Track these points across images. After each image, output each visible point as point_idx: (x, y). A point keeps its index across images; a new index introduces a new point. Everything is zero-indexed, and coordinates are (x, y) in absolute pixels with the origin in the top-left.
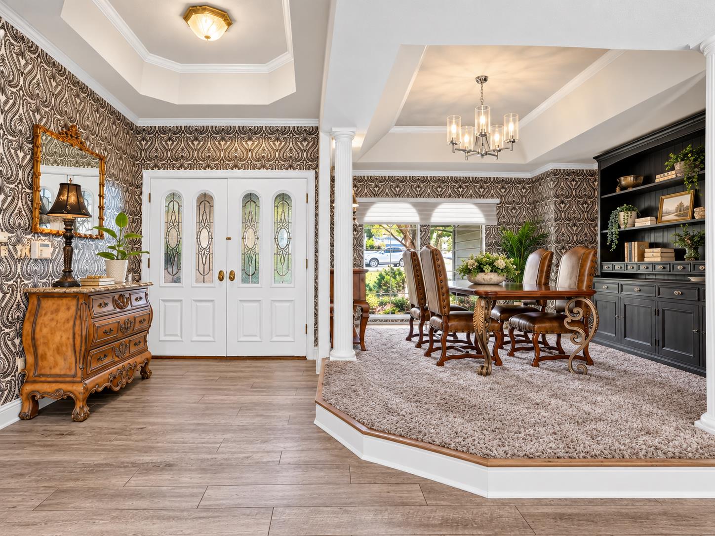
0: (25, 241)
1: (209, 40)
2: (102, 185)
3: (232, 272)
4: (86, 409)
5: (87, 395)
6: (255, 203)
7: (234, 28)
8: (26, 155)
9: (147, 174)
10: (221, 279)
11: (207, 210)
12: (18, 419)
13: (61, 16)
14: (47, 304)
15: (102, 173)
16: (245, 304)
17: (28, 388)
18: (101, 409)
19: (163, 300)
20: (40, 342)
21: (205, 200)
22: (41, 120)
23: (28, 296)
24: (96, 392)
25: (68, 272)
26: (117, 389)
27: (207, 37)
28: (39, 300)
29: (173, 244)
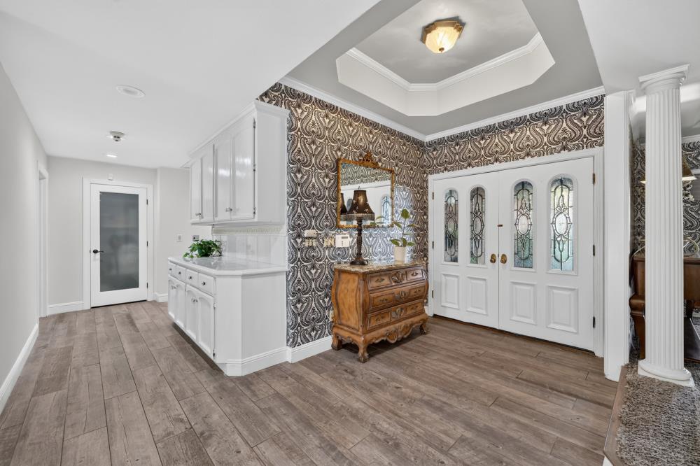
0: (330, 235)
1: (443, 52)
2: (392, 190)
3: (504, 256)
4: (366, 355)
5: (367, 345)
6: (528, 191)
7: (466, 29)
8: (330, 180)
9: (431, 178)
10: (493, 260)
11: (480, 201)
12: (331, 348)
13: (340, 81)
14: (344, 276)
15: (392, 183)
16: (517, 286)
17: (335, 330)
18: (378, 356)
19: (444, 275)
20: (340, 302)
21: (478, 193)
22: (341, 155)
23: (334, 271)
24: (374, 344)
25: (359, 254)
26: (393, 342)
27: (442, 49)
28: (339, 275)
29: (451, 230)
